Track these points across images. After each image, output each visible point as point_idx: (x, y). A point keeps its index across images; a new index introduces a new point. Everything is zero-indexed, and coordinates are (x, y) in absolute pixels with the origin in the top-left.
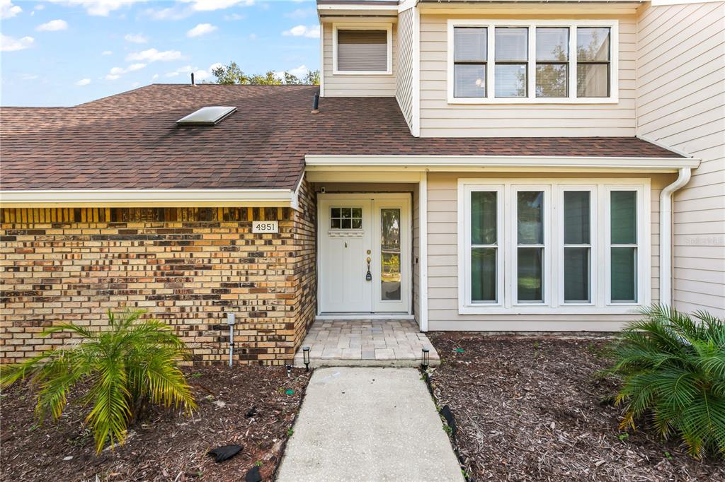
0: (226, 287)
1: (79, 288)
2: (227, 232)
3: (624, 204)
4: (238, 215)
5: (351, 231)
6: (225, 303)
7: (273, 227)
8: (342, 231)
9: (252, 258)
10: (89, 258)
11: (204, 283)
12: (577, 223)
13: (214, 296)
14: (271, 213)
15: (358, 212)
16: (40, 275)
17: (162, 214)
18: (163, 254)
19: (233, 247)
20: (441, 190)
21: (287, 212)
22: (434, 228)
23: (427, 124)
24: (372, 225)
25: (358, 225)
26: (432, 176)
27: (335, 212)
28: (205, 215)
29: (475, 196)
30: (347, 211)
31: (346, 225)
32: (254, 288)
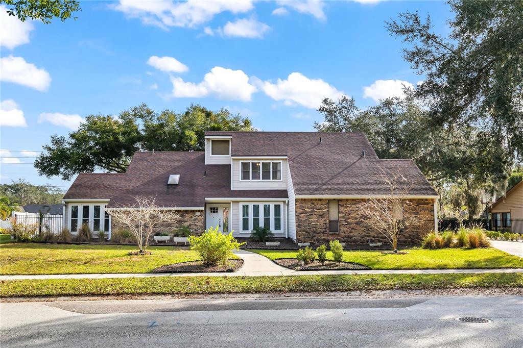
0: (190, 225)
1: (162, 225)
2: (190, 215)
3: (277, 208)
4: (193, 212)
5: (215, 214)
6: (190, 228)
7: (200, 214)
8: (213, 214)
9: (195, 220)
11: (185, 224)
12: (267, 212)
14: (199, 211)
15: (217, 209)
17: (178, 211)
18: (178, 219)
19: (191, 217)
20: (236, 205)
21: (202, 211)
22: (234, 213)
23: (234, 186)
24: (220, 211)
25: (217, 212)
26: (233, 202)
27: (211, 208)
28: (186, 212)
29: (243, 206)
30: (214, 208)
31: (214, 212)
32: (196, 225)
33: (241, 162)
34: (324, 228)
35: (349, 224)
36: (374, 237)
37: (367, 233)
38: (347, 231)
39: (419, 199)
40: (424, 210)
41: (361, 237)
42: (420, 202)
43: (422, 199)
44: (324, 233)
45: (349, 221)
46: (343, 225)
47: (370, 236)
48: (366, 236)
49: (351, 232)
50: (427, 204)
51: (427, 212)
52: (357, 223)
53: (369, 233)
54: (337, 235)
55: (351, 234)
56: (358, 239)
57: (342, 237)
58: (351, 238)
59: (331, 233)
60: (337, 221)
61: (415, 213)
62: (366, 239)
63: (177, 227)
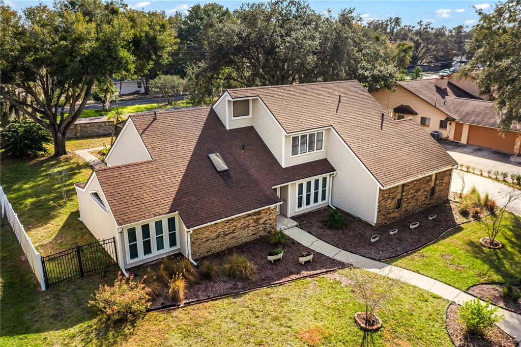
0: (266, 221)
1: (241, 229)
9: (270, 214)
11: (262, 221)
13: (264, 223)
16: (234, 228)
19: (267, 213)
32: (270, 220)
33: (292, 137)
34: (393, 208)
35: (407, 199)
36: (419, 205)
41: (413, 208)
44: (393, 212)
46: (404, 201)
48: (415, 206)
49: (408, 206)
53: (417, 203)
56: (411, 210)
57: (402, 212)
58: (407, 211)
59: (397, 210)
60: (400, 199)
61: (441, 180)
63: (254, 226)
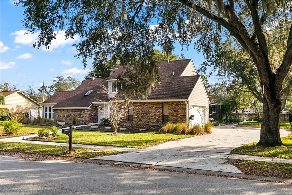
0: (83, 116)
2: (83, 111)
4: (85, 109)
7: (87, 110)
10: (73, 113)
13: (82, 117)
16: (70, 115)
17: (79, 109)
18: (79, 113)
28: (82, 109)
32: (85, 117)
33: (112, 82)
34: (125, 119)
35: (138, 117)
36: (151, 125)
37: (147, 123)
38: (137, 121)
39: (178, 102)
40: (181, 109)
41: (144, 125)
42: (178, 104)
43: (180, 102)
44: (125, 122)
45: (138, 115)
46: (135, 117)
47: (149, 124)
48: (146, 124)
49: (138, 122)
50: (183, 105)
51: (182, 110)
52: (142, 117)
53: (148, 123)
54: (132, 123)
55: (139, 123)
56: (142, 126)
57: (134, 125)
58: (139, 125)
59: (128, 122)
60: (132, 115)
61: (175, 111)
62: (147, 126)
63: (78, 117)
